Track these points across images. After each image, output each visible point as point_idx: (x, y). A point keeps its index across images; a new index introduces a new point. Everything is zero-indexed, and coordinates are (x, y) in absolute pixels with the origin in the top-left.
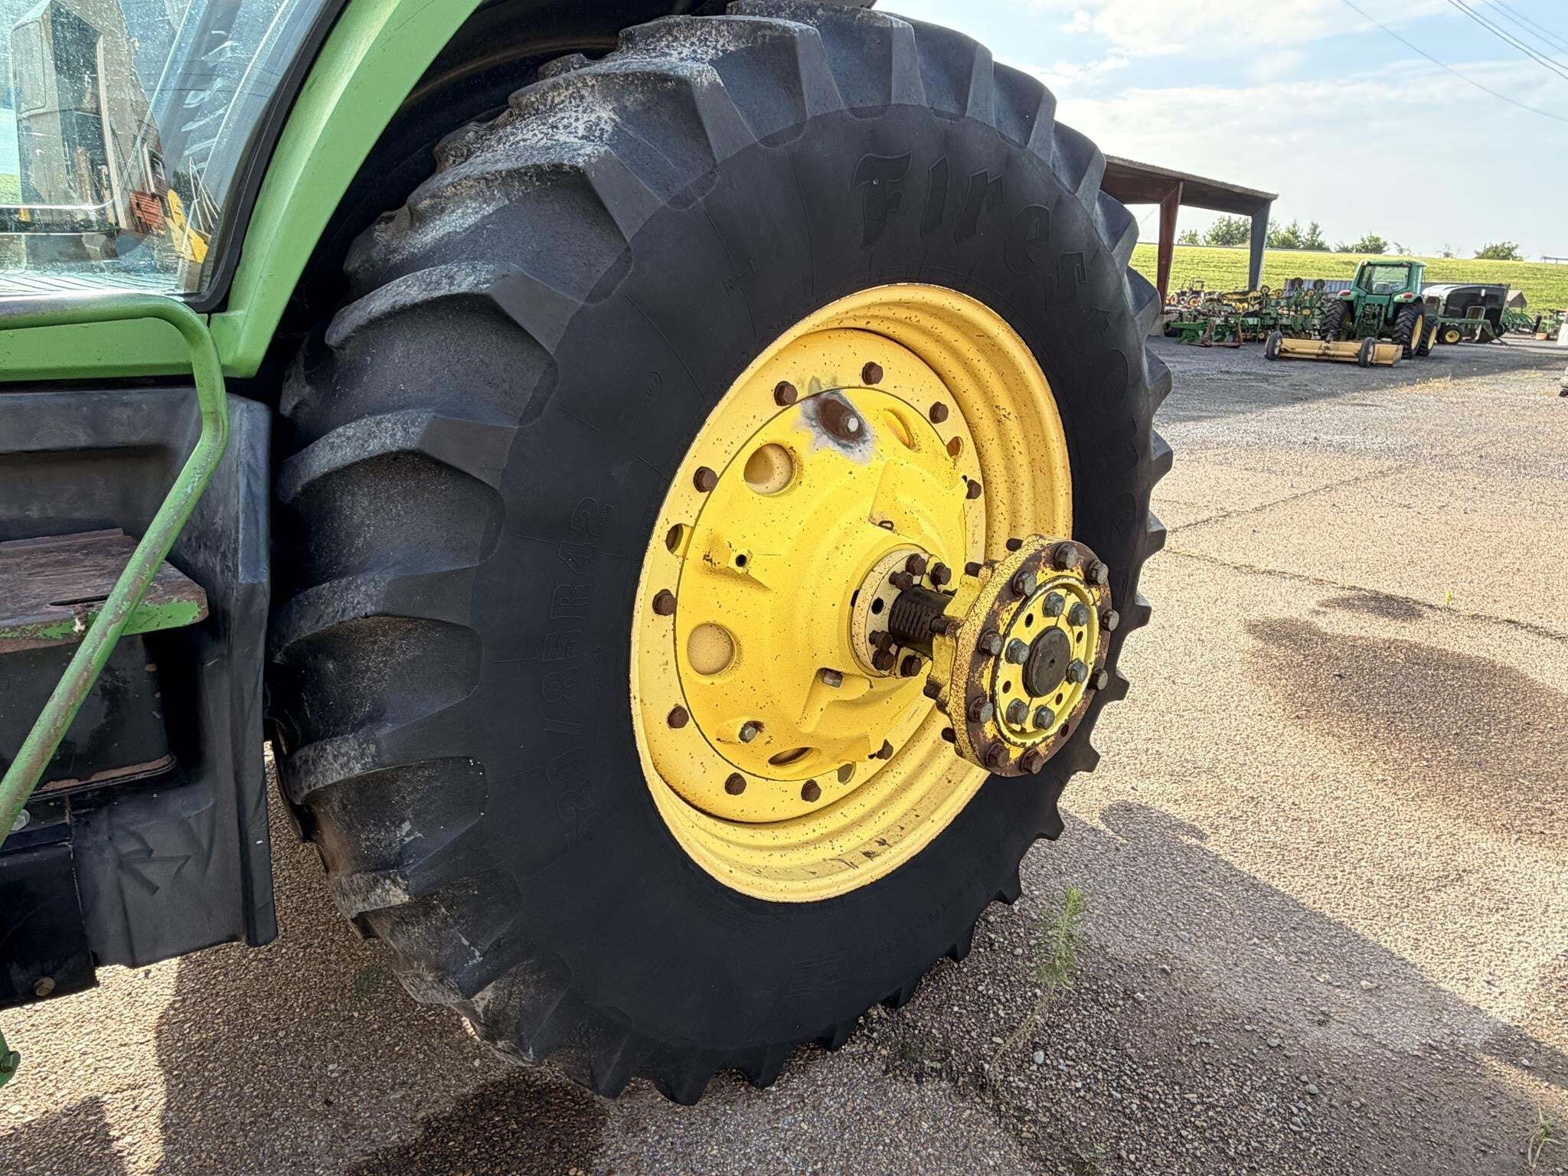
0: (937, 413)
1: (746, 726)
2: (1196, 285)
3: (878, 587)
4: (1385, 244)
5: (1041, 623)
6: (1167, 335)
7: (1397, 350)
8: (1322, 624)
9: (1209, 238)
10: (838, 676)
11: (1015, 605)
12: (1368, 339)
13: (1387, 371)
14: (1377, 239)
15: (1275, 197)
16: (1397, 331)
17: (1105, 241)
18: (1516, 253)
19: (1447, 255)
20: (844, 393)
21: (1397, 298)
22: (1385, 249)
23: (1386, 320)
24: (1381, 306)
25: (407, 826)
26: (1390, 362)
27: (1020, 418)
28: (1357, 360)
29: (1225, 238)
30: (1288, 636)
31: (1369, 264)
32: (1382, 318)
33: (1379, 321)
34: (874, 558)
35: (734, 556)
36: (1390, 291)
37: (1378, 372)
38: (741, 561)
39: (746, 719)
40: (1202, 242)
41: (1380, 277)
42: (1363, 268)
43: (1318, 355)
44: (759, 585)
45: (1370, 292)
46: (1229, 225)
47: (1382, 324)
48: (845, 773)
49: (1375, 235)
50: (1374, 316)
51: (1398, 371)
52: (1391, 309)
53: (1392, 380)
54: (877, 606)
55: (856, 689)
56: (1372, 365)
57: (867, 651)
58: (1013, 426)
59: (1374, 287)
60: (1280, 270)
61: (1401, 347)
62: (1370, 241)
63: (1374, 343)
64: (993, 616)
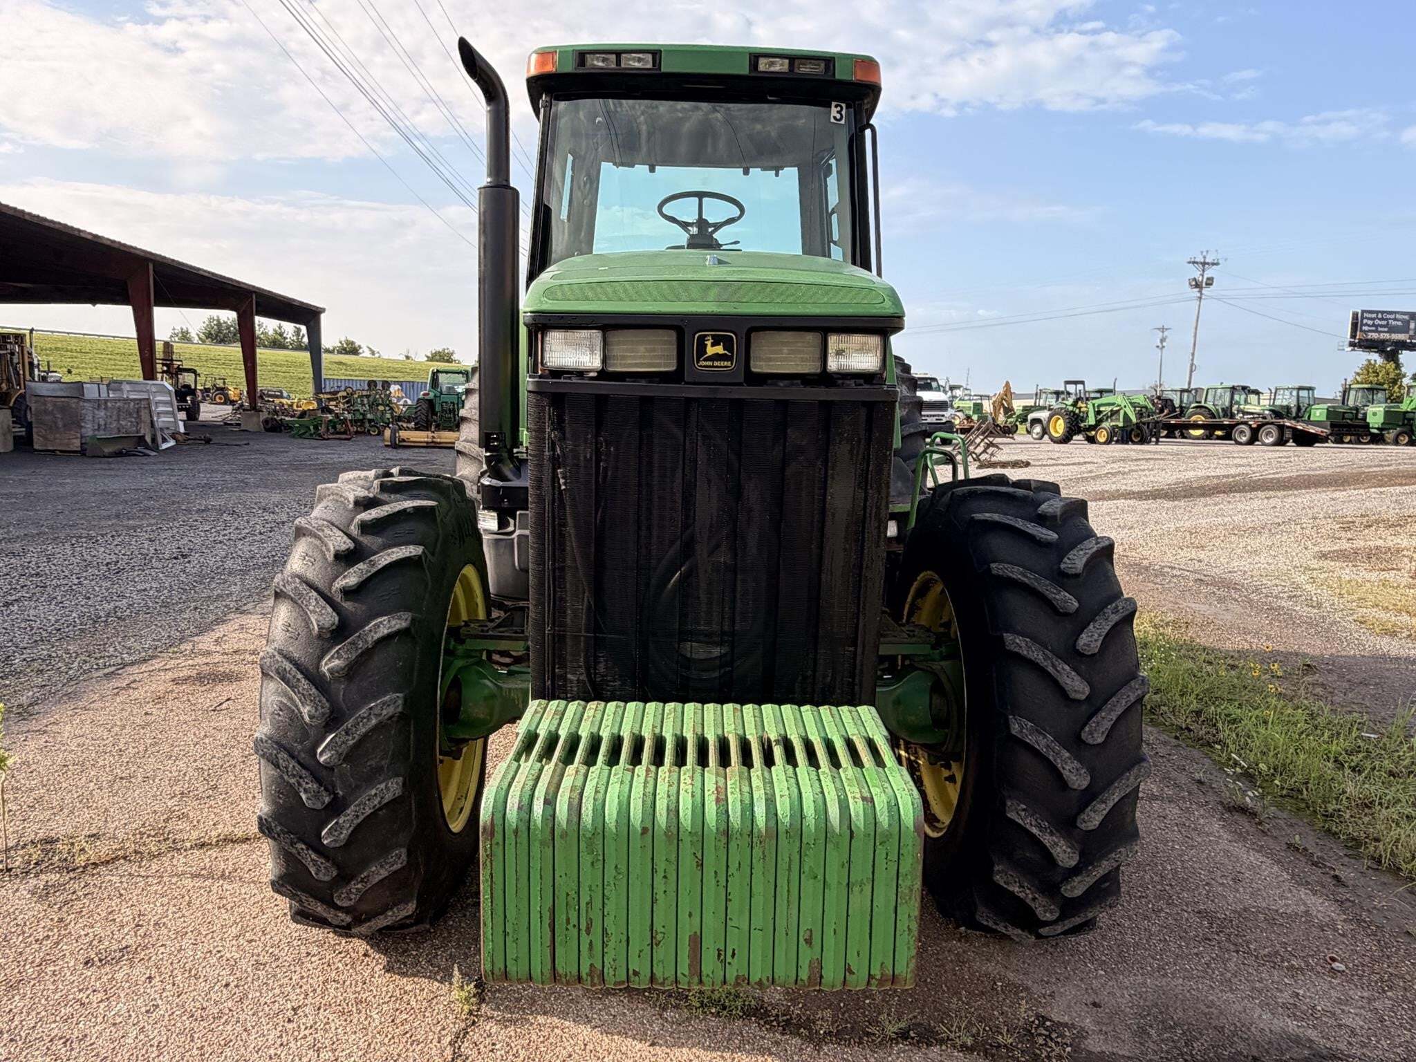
2: (218, 381)
6: (267, 430)
9: (202, 336)
15: (323, 310)
18: (455, 357)
19: (408, 357)
22: (361, 351)
29: (216, 335)
31: (438, 371)
40: (196, 340)
42: (433, 374)
43: (427, 443)
45: (442, 393)
46: (219, 324)
60: (284, 369)
62: (347, 344)
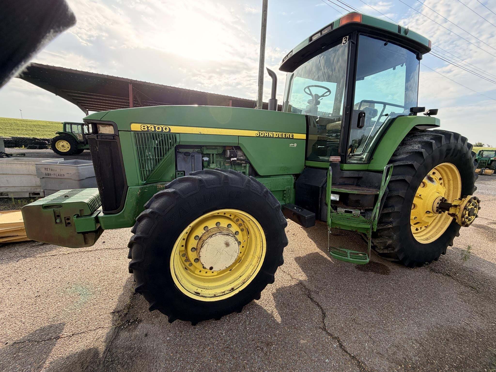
0: (440, 179)
1: (415, 217)
3: (438, 201)
4: (484, 145)
5: (471, 207)
7: (492, 171)
8: (491, 226)
10: (430, 212)
11: (469, 204)
12: (482, 168)
13: (490, 176)
14: (481, 143)
16: (491, 167)
17: (472, 157)
20: (430, 176)
21: (491, 159)
23: (488, 164)
24: (486, 161)
25: (391, 219)
26: (490, 174)
27: (453, 180)
28: (479, 173)
30: (483, 228)
31: (482, 150)
32: (487, 163)
33: (486, 164)
34: (438, 196)
35: (419, 195)
36: (489, 157)
37: (486, 176)
38: (420, 195)
39: (415, 216)
41: (485, 154)
42: (480, 151)
44: (422, 199)
45: (483, 157)
47: (486, 165)
48: (421, 228)
49: (480, 142)
50: (484, 163)
51: (493, 177)
52: (489, 162)
53: (493, 179)
54: (438, 203)
55: (431, 215)
56: (484, 175)
57: (435, 209)
58: (451, 182)
59: (484, 156)
61: (494, 171)
62: (478, 144)
63: (485, 170)
64: (466, 204)
